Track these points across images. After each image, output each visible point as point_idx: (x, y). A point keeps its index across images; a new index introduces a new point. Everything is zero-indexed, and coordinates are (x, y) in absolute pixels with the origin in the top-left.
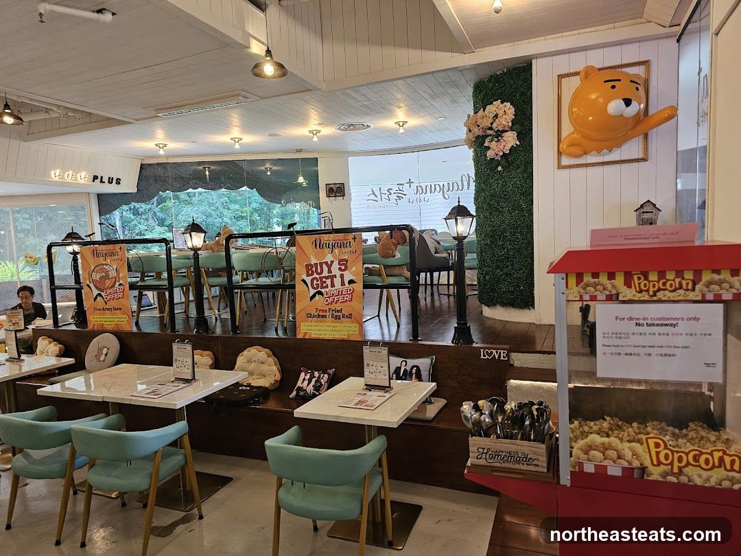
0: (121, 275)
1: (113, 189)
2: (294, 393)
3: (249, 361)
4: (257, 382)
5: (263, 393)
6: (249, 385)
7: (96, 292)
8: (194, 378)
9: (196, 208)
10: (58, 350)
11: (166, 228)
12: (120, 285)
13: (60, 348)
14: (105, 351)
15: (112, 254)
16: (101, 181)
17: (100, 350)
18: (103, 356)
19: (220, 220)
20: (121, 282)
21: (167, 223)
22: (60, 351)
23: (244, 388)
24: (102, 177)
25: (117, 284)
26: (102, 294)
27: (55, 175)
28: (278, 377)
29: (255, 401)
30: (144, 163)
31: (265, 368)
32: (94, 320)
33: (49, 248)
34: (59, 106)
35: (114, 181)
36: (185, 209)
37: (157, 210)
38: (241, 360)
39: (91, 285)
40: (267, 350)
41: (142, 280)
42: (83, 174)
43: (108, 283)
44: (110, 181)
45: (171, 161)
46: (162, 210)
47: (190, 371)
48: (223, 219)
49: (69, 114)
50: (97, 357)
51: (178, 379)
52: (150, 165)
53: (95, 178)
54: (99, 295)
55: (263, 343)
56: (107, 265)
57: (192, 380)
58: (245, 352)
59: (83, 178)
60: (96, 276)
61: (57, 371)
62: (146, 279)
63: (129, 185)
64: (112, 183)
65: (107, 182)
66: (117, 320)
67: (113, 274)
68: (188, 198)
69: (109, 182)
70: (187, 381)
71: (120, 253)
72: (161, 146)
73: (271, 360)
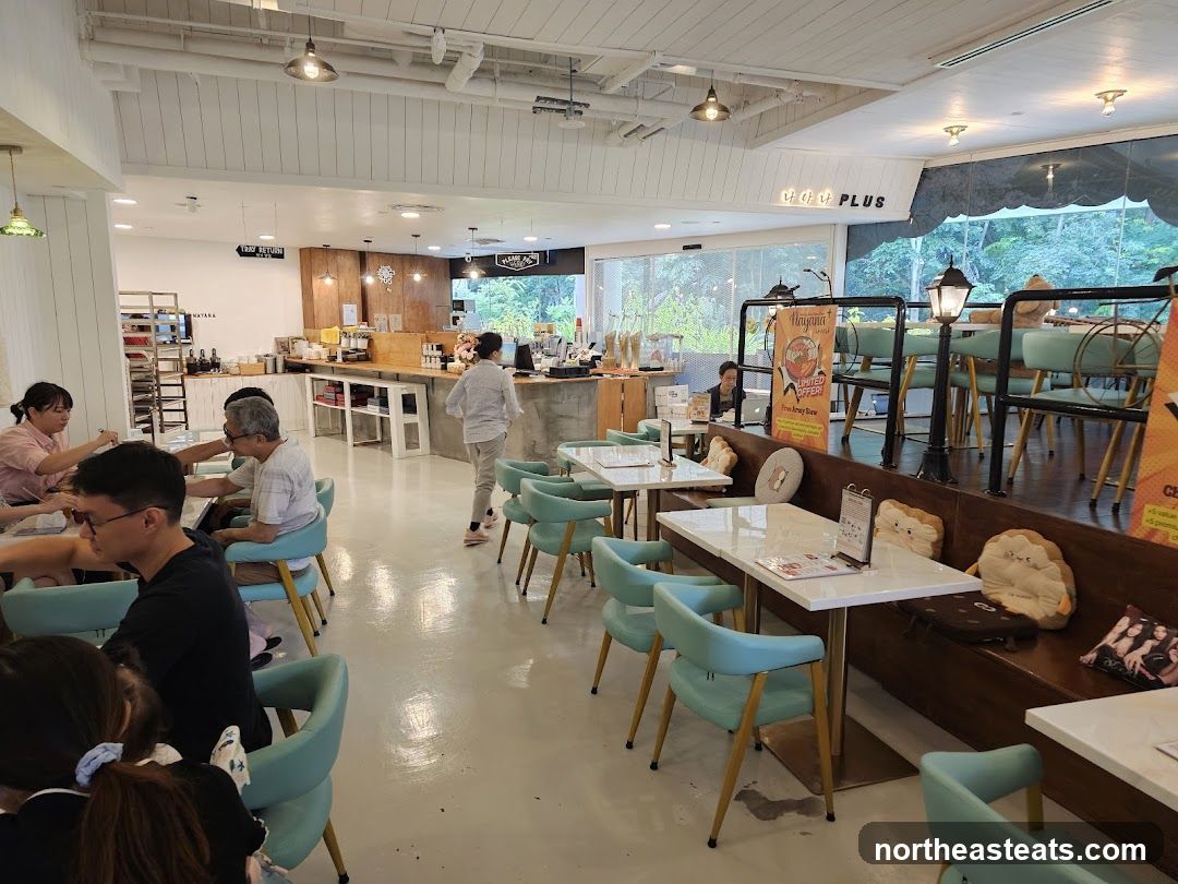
0: (824, 357)
1: (871, 215)
2: (1091, 656)
3: (1009, 556)
4: (1015, 603)
5: (1024, 631)
6: (998, 605)
7: (788, 381)
8: (867, 562)
9: (1053, 250)
10: (729, 459)
11: (992, 286)
12: (821, 373)
13: (732, 458)
14: (782, 474)
15: (816, 321)
16: (853, 204)
17: (777, 471)
18: (779, 482)
19: (1097, 272)
20: (823, 369)
21: (995, 277)
22: (731, 461)
23: (985, 606)
24: (854, 197)
25: (817, 371)
26: (796, 384)
27: (786, 198)
28: (1065, 607)
29: (994, 641)
30: (930, 165)
31: (1039, 580)
32: (782, 423)
33: (744, 308)
34: (790, 81)
35: (874, 201)
36: (1031, 253)
37: (981, 254)
38: (992, 550)
39: (784, 369)
40: (1051, 544)
41: (866, 368)
42: (827, 192)
43: (805, 368)
44: (867, 202)
45: (977, 158)
46: (990, 255)
47: (863, 547)
48: (1104, 270)
49: (805, 94)
50: (771, 481)
51: (842, 556)
52: (939, 169)
53: (844, 198)
54: (792, 386)
55: (1046, 528)
56: (807, 338)
57: (864, 564)
58: (1004, 537)
59: (826, 199)
60: (792, 356)
61: (724, 490)
62: (872, 367)
63: (897, 209)
64: (869, 205)
65: (861, 204)
66: (810, 429)
67: (813, 354)
68: (1041, 233)
69: (864, 205)
70: (854, 564)
71: (827, 320)
72: (955, 130)
73: (1055, 568)
